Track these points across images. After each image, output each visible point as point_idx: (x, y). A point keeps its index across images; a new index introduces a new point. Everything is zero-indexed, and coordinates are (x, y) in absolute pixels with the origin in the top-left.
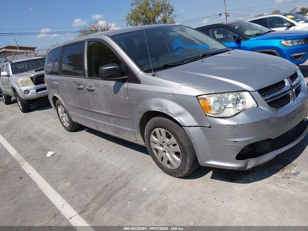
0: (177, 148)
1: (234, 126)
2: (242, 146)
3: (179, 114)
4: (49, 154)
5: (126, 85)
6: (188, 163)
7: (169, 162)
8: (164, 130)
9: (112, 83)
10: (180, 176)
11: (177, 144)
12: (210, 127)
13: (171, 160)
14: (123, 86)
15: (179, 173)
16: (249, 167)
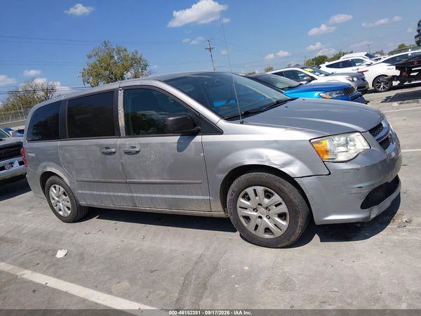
0: (283, 208)
1: (358, 169)
2: (366, 192)
3: (286, 164)
4: (60, 254)
5: (198, 138)
6: (299, 224)
7: (267, 230)
8: (262, 188)
9: (174, 139)
10: (285, 244)
11: (283, 203)
12: (330, 174)
13: (271, 226)
14: (193, 141)
15: (285, 240)
16: (373, 216)
